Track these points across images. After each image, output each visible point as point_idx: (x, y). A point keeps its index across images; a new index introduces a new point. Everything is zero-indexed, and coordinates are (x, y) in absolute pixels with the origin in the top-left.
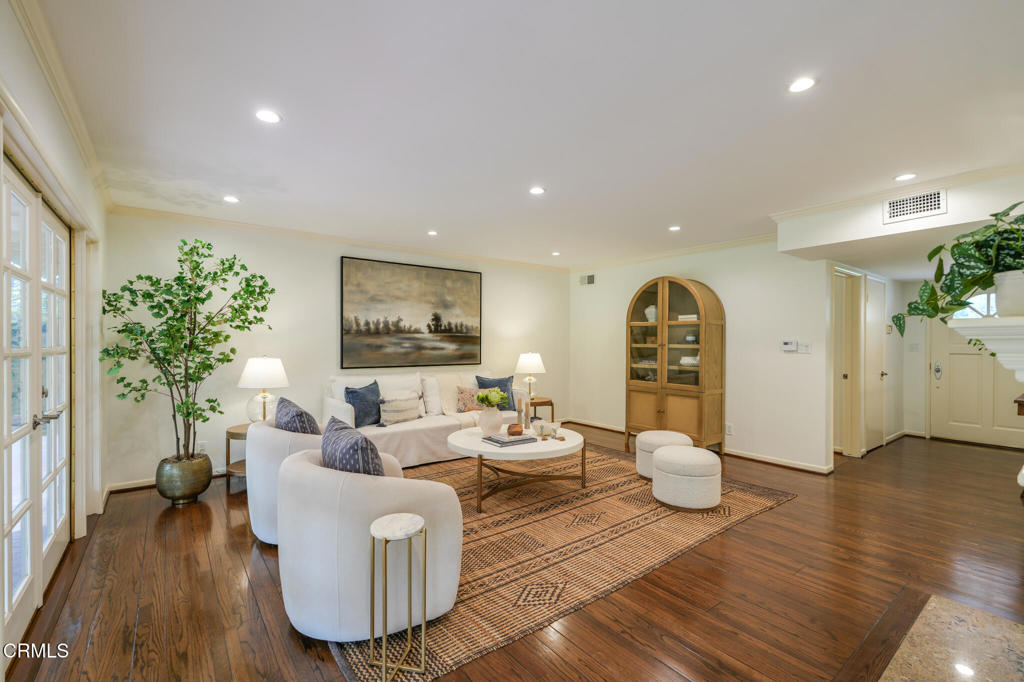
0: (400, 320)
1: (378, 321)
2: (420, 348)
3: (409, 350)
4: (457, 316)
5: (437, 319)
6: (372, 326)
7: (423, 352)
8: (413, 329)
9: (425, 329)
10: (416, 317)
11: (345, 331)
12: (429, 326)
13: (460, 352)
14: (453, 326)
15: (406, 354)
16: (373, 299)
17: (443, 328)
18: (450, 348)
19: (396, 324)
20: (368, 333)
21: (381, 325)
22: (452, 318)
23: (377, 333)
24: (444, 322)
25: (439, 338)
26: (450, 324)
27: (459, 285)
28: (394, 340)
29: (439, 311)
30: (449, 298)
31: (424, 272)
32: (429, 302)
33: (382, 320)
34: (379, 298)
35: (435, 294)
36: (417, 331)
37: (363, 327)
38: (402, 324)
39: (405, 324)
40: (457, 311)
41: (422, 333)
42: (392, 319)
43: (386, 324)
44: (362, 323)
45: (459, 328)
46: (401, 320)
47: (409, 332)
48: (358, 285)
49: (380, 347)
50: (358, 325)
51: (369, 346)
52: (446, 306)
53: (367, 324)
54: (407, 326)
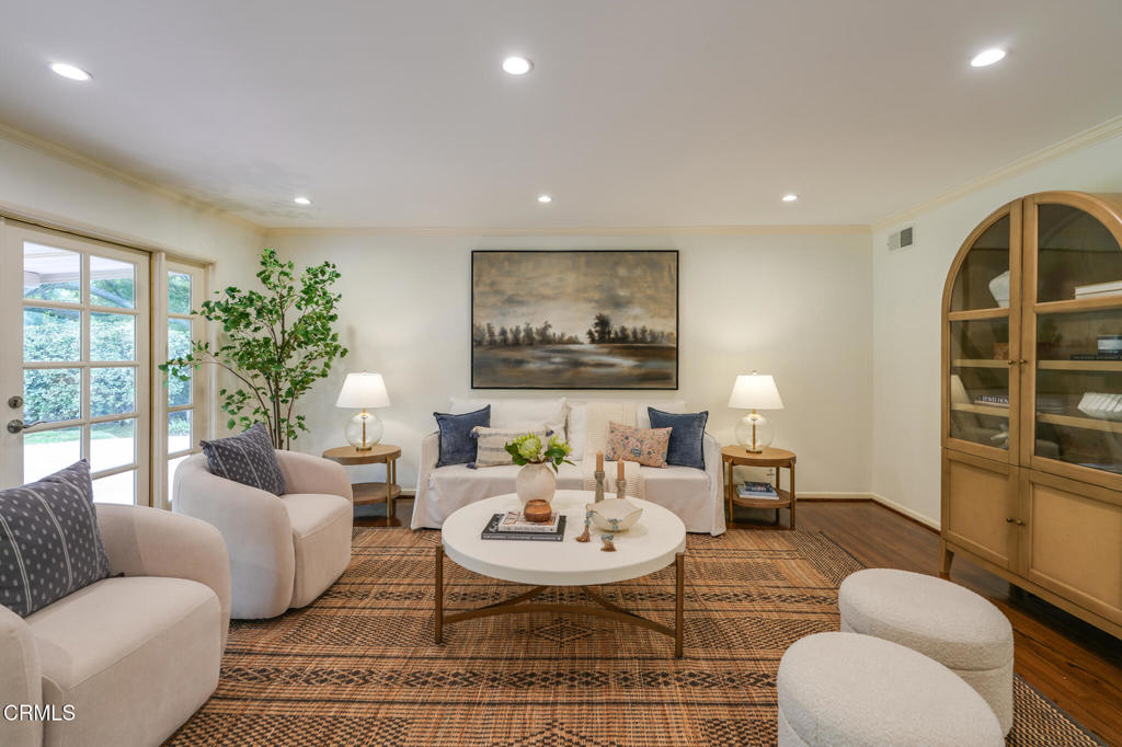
0: (547, 326)
1: (517, 329)
2: (577, 364)
3: (561, 367)
4: (636, 318)
5: (603, 323)
6: (510, 336)
7: (583, 369)
8: (566, 338)
9: (583, 337)
10: (571, 322)
11: (476, 342)
12: (590, 333)
13: (643, 371)
14: (630, 333)
15: (557, 372)
16: (512, 301)
17: (612, 336)
18: (625, 364)
19: (543, 332)
20: (505, 344)
21: (522, 334)
22: (630, 320)
23: (516, 344)
24: (615, 327)
25: (606, 350)
26: (623, 330)
27: (638, 272)
28: (538, 353)
29: (606, 313)
30: (623, 293)
31: (583, 258)
32: (590, 300)
33: (522, 327)
34: (521, 299)
35: (599, 288)
36: (573, 341)
37: (498, 337)
38: (550, 332)
39: (555, 331)
40: (637, 310)
41: (582, 344)
42: (536, 326)
43: (528, 332)
44: (497, 331)
45: (639, 336)
46: (550, 326)
47: (561, 341)
48: (493, 284)
49: (520, 362)
50: (491, 334)
51: (506, 361)
52: (618, 304)
53: (503, 332)
54: (558, 334)
